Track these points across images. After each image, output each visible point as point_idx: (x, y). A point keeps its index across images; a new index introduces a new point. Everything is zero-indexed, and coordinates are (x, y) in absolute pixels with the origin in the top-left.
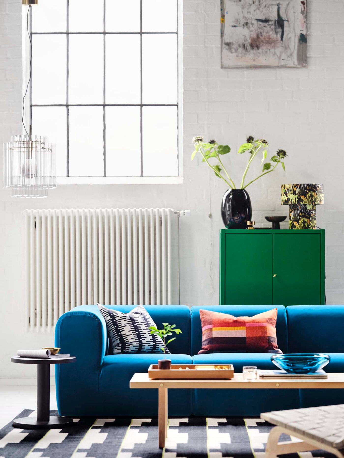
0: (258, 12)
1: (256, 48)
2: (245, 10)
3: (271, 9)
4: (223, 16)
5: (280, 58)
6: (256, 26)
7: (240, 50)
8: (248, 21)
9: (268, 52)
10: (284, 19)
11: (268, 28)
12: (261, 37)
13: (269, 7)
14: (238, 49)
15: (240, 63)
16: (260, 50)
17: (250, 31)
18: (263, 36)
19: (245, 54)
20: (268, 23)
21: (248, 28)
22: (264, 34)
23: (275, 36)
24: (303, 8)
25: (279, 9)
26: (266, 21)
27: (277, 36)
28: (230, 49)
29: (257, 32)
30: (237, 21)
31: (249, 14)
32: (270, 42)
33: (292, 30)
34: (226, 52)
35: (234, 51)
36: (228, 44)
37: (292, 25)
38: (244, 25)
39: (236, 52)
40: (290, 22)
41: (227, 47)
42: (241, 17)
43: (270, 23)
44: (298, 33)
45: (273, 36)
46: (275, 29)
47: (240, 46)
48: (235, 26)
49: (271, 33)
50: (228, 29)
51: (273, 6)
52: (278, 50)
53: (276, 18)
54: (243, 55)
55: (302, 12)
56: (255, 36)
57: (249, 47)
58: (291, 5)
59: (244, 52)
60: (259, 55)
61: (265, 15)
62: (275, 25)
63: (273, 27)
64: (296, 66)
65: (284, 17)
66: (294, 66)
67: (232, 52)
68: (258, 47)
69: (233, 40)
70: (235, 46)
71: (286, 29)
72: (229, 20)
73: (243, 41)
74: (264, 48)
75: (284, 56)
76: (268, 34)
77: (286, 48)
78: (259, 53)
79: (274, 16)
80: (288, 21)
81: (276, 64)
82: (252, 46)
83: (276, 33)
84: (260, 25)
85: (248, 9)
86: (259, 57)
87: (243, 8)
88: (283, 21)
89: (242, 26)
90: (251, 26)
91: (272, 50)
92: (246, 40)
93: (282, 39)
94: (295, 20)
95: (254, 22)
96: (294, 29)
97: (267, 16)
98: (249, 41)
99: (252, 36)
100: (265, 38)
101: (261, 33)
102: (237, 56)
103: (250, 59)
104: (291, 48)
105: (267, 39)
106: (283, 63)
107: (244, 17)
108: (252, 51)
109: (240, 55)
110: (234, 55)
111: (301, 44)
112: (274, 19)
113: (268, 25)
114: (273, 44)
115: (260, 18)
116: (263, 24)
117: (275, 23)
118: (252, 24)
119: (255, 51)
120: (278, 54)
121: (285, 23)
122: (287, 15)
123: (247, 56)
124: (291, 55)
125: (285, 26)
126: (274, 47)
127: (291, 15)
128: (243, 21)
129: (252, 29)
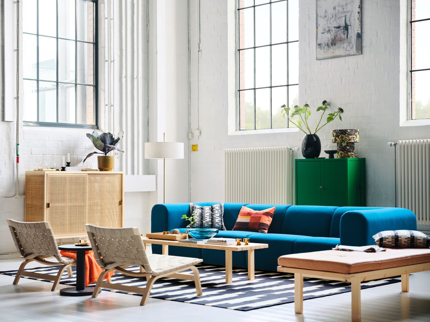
0: (335, 22)
1: (334, 45)
2: (329, 22)
3: (341, 20)
4: (317, 28)
5: (346, 50)
6: (334, 32)
7: (326, 47)
8: (330, 29)
9: (340, 47)
10: (348, 25)
11: (340, 32)
12: (336, 38)
13: (340, 18)
14: (324, 47)
15: (326, 56)
16: (336, 46)
17: (331, 35)
18: (338, 37)
19: (328, 50)
20: (340, 29)
21: (330, 33)
22: (338, 36)
23: (344, 36)
24: (359, 16)
25: (345, 18)
26: (339, 27)
27: (345, 36)
28: (320, 48)
29: (334, 35)
30: (324, 29)
31: (330, 24)
32: (341, 40)
33: (353, 31)
34: (319, 50)
35: (322, 48)
36: (320, 45)
37: (353, 28)
38: (328, 32)
39: (323, 49)
40: (352, 26)
41: (319, 47)
42: (326, 27)
43: (341, 28)
44: (356, 32)
45: (343, 36)
46: (344, 31)
47: (326, 45)
48: (323, 33)
49: (342, 34)
50: (320, 35)
51: (342, 18)
52: (345, 45)
53: (344, 25)
54: (327, 50)
55: (358, 19)
56: (333, 38)
57: (330, 45)
58: (352, 15)
59: (328, 48)
60: (335, 49)
61: (338, 24)
62: (344, 29)
63: (343, 31)
64: (355, 54)
65: (348, 23)
66: (354, 54)
67: (321, 49)
68: (335, 44)
69: (322, 42)
70: (323, 45)
71: (349, 31)
72: (320, 30)
73: (327, 42)
74: (338, 45)
75: (348, 48)
76: (340, 36)
77: (350, 43)
78: (335, 48)
79: (343, 24)
80: (351, 26)
81: (344, 54)
82: (332, 44)
83: (344, 34)
84: (336, 30)
85: (330, 21)
86: (335, 50)
87: (327, 21)
88: (348, 26)
89: (327, 32)
90: (331, 31)
91: (342, 45)
92: (329, 41)
93: (347, 38)
94: (354, 24)
95: (333, 29)
96: (354, 30)
97: (339, 24)
98: (330, 41)
99: (332, 38)
100: (338, 38)
101: (336, 35)
102: (324, 51)
103: (331, 52)
104: (352, 42)
105: (339, 39)
106: (348, 53)
107: (328, 26)
108: (332, 47)
109: (326, 51)
110: (323, 51)
111: (357, 39)
112: (343, 26)
113: (340, 30)
114: (342, 41)
115: (335, 26)
116: (337, 29)
117: (344, 27)
118: (332, 30)
119: (334, 47)
120: (345, 47)
121: (349, 27)
122: (350, 22)
123: (329, 50)
124: (352, 47)
125: (349, 29)
126: (343, 43)
127: (352, 21)
128: (327, 29)
129: (332, 33)
